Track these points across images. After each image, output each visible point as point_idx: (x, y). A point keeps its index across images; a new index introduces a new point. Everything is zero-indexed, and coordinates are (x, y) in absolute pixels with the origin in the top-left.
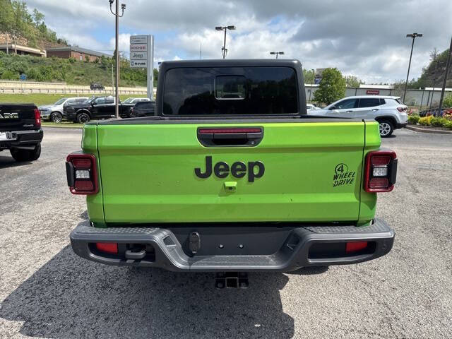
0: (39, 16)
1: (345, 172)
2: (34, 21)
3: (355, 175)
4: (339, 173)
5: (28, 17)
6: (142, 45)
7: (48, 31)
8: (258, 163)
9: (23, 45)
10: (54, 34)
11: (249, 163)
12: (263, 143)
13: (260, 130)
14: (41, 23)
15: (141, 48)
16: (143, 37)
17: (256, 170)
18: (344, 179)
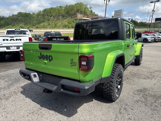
0: (91, 8)
1: (73, 62)
2: (89, 10)
3: (77, 63)
4: (72, 62)
5: (88, 9)
6: (118, 13)
7: (93, 12)
8: (51, 56)
9: (86, 18)
10: (95, 13)
11: (49, 56)
12: (52, 49)
13: (51, 45)
14: (91, 10)
15: (118, 14)
16: (119, 10)
17: (51, 58)
18: (73, 64)
